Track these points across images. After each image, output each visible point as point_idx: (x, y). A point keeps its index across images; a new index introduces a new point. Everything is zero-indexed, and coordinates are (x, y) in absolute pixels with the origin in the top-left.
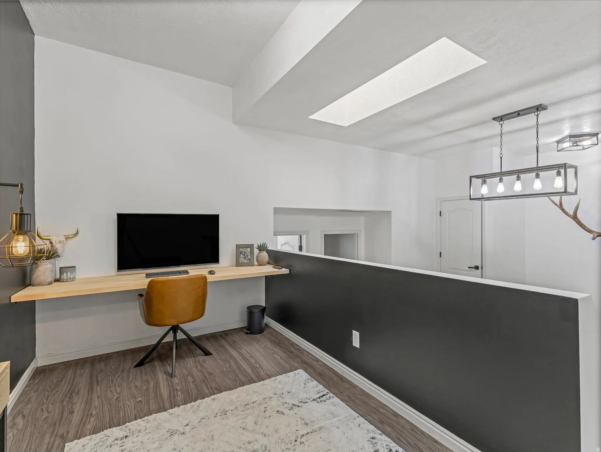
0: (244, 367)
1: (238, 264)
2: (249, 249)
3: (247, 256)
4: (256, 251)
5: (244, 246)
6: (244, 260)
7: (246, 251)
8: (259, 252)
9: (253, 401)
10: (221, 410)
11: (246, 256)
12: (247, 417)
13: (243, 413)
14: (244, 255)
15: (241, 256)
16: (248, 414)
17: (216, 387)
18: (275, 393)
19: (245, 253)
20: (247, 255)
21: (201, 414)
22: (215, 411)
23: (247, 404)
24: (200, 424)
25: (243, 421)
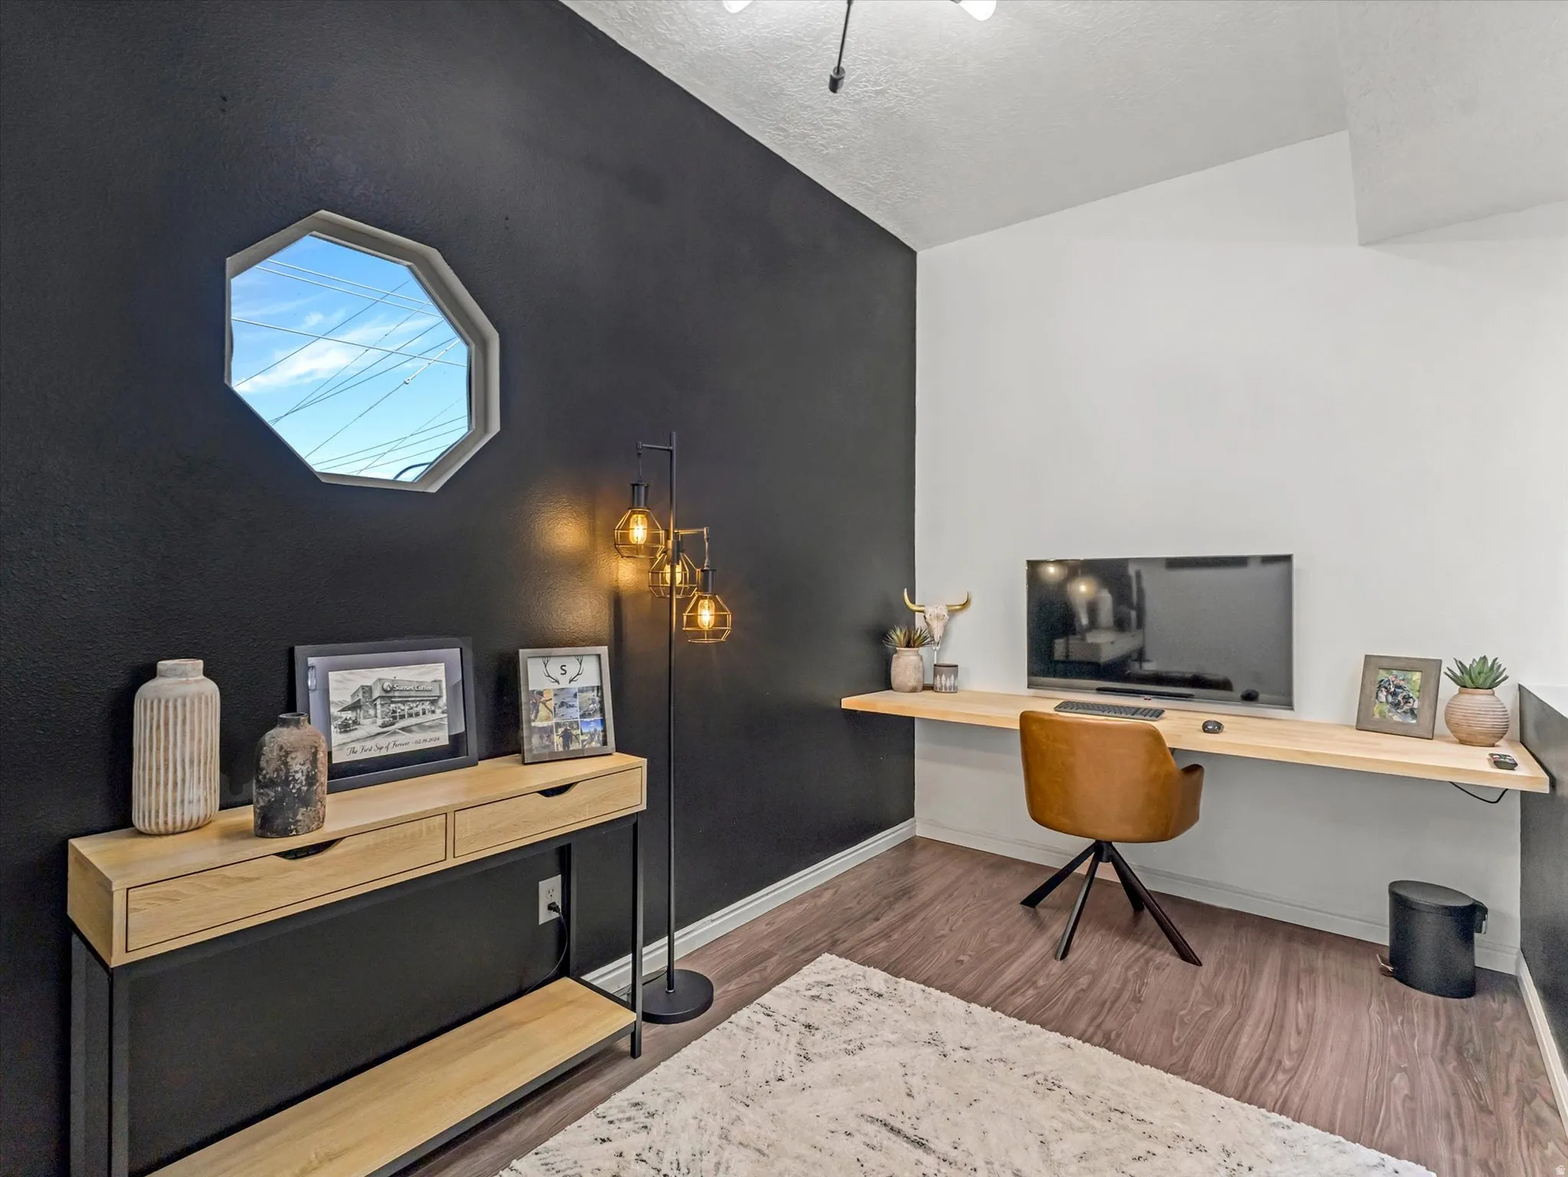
0: (1244, 1040)
1: (1364, 723)
2: (1417, 676)
3: (1407, 699)
4: (1448, 688)
5: (1402, 664)
6: (1389, 711)
7: (1404, 680)
8: (1460, 692)
9: (1141, 1115)
10: (1053, 1074)
11: (1400, 698)
12: (1082, 1132)
13: (1088, 1117)
14: (1394, 694)
15: (1383, 695)
16: (1093, 1127)
17: (1110, 1032)
18: (1228, 1148)
19: (1400, 687)
20: (1404, 698)
21: (1011, 1051)
22: (1038, 1068)
23: (1122, 1110)
24: (988, 1065)
25: (1059, 1129)
